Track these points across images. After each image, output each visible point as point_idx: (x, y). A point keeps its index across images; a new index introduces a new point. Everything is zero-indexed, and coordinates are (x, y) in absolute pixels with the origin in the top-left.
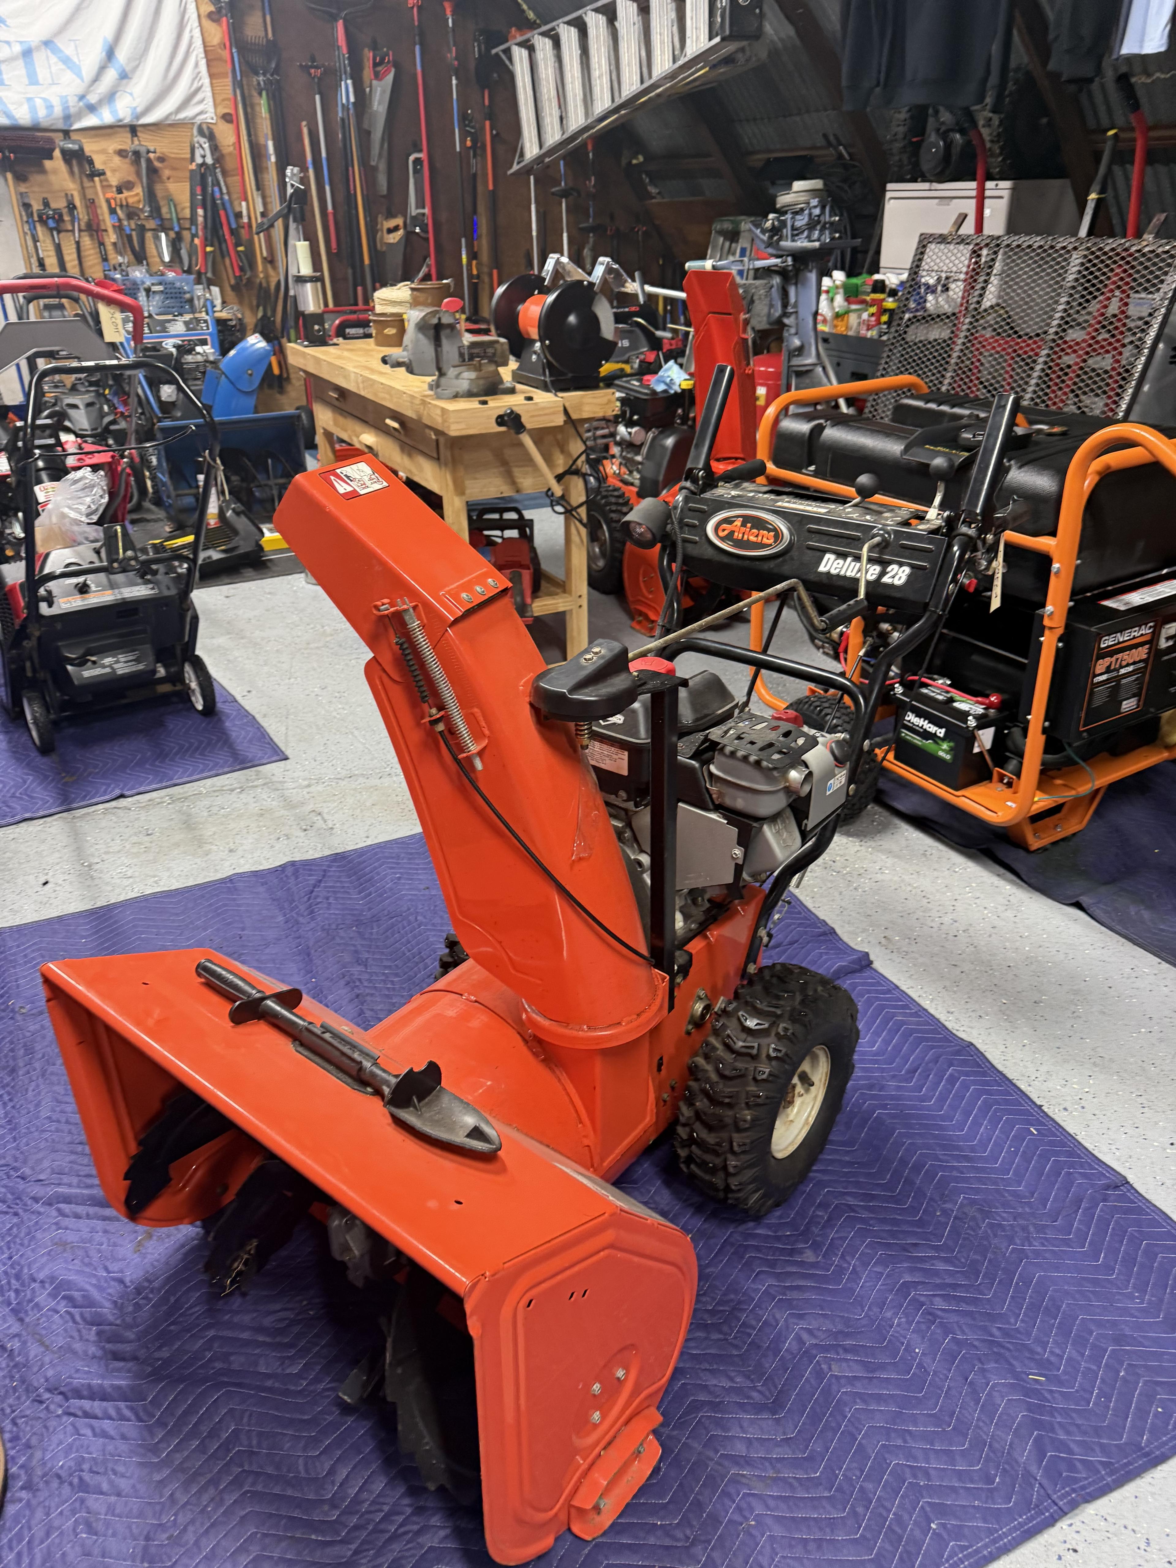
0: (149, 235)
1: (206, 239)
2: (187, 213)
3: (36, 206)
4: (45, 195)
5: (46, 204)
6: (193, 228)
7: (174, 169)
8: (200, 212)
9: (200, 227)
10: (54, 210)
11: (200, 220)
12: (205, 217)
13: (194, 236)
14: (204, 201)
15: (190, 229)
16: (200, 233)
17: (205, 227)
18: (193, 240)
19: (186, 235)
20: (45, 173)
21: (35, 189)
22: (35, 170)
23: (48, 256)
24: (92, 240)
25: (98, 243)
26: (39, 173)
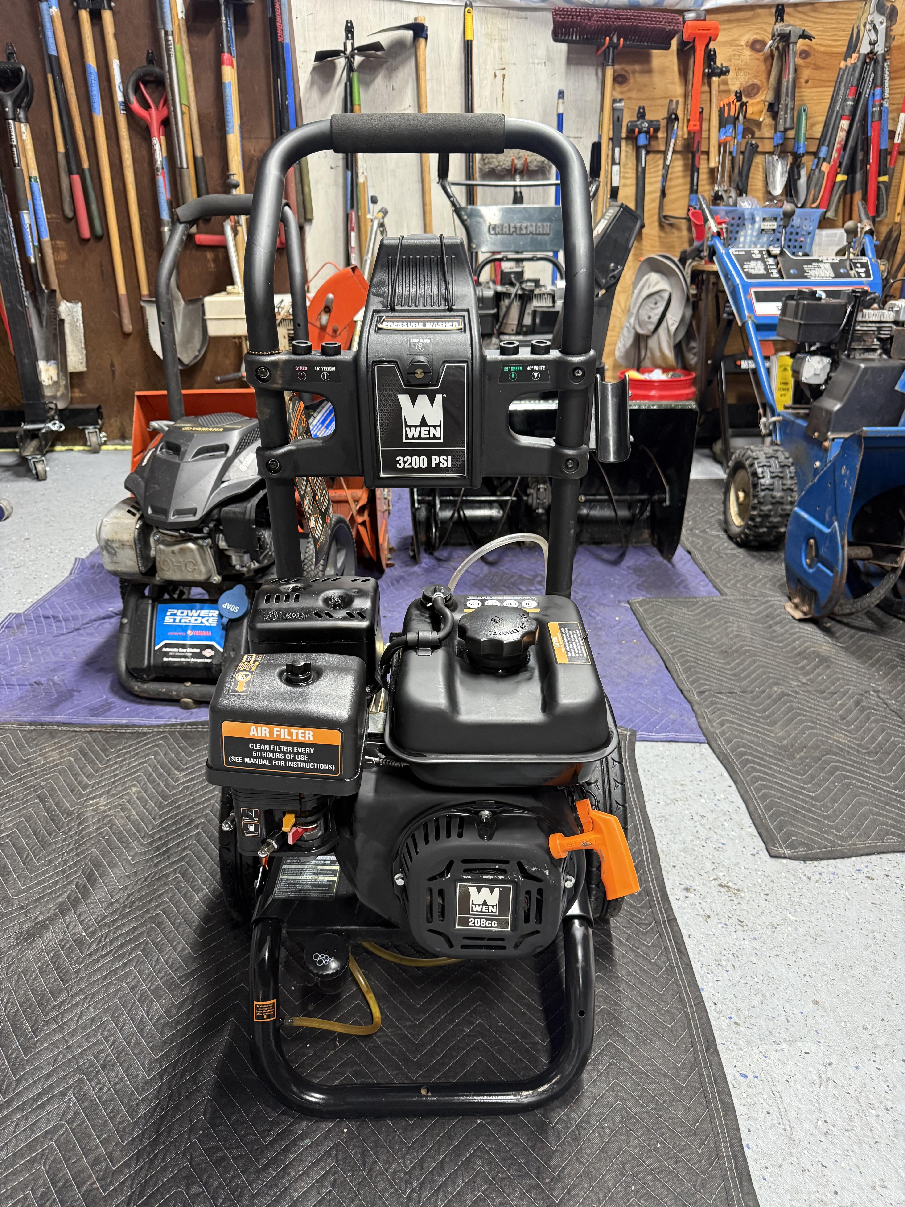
0: (759, 160)
1: (839, 164)
2: (818, 131)
3: (628, 118)
4: (642, 103)
5: (641, 115)
6: (825, 149)
7: (817, 68)
8: (845, 124)
9: (836, 148)
10: (651, 122)
11: (840, 137)
12: (849, 133)
13: (823, 161)
14: (855, 107)
16: (835, 155)
17: (844, 147)
18: (819, 167)
19: (809, 160)
20: (650, 71)
21: (633, 95)
22: (637, 67)
23: (625, 185)
24: (685, 165)
25: (692, 169)
26: (642, 72)
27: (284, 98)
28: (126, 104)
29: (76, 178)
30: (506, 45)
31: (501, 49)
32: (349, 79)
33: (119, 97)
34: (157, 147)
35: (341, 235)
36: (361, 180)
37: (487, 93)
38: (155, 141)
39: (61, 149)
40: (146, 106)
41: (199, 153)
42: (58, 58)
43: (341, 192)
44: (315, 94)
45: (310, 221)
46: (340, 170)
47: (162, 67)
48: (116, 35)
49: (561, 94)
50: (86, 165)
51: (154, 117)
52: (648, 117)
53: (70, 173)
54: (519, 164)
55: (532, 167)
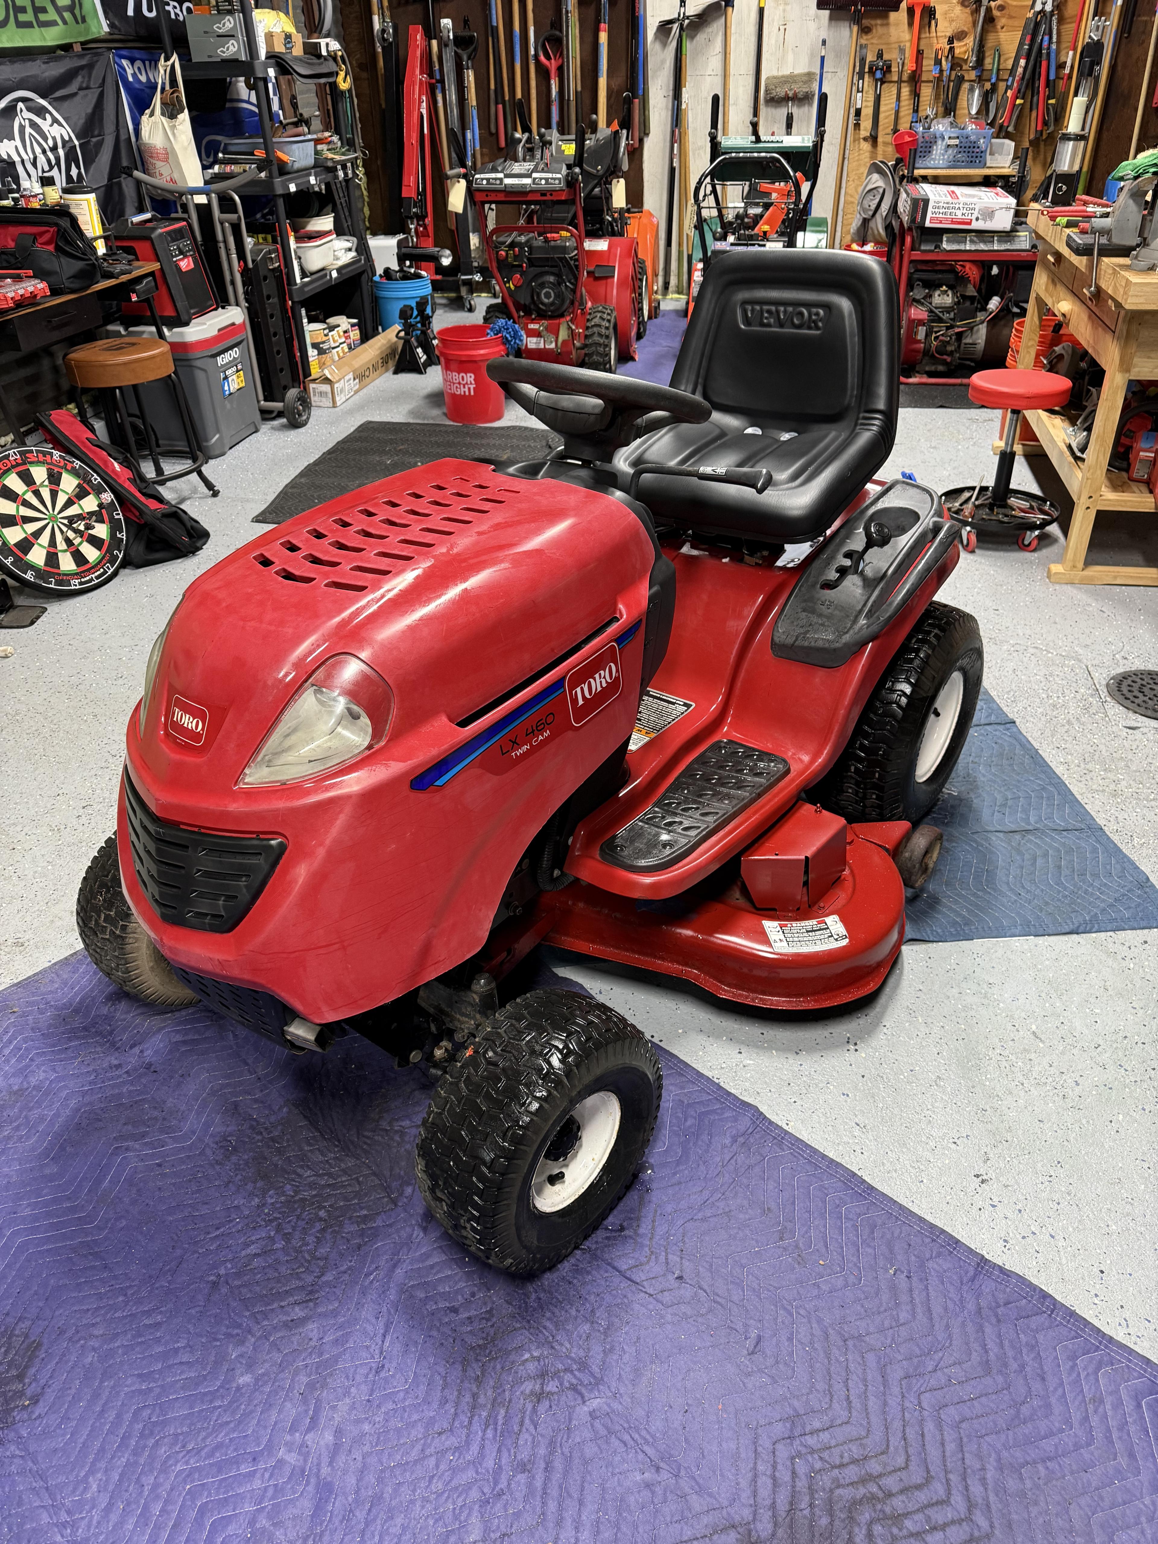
0: (966, 86)
1: (1019, 91)
2: (1010, 64)
3: (870, 57)
4: (881, 47)
5: (880, 55)
6: (1011, 79)
7: (1011, 17)
8: (1022, 62)
9: (1017, 78)
10: (885, 61)
11: (1020, 70)
12: (1025, 68)
13: (1008, 88)
14: (1030, 50)
15: (1007, 80)
16: (1015, 84)
17: (1023, 78)
18: (1006, 92)
19: (1002, 86)
20: (888, 24)
21: (874, 41)
22: (879, 22)
23: (866, 107)
24: (911, 91)
25: (916, 94)
26: (882, 25)
27: (637, 53)
28: (536, 56)
29: (500, 106)
30: (788, 8)
31: (784, 11)
32: (680, 36)
33: (532, 52)
34: (553, 86)
35: (668, 144)
36: (684, 106)
37: (773, 42)
38: (552, 82)
39: (492, 86)
40: (548, 58)
41: (579, 89)
42: (497, 27)
43: (670, 113)
44: (658, 46)
45: (647, 134)
46: (671, 98)
47: (561, 31)
48: (533, 11)
49: (824, 42)
50: (507, 98)
51: (553, 65)
52: (885, 57)
53: (497, 103)
54: (791, 94)
55: (800, 96)
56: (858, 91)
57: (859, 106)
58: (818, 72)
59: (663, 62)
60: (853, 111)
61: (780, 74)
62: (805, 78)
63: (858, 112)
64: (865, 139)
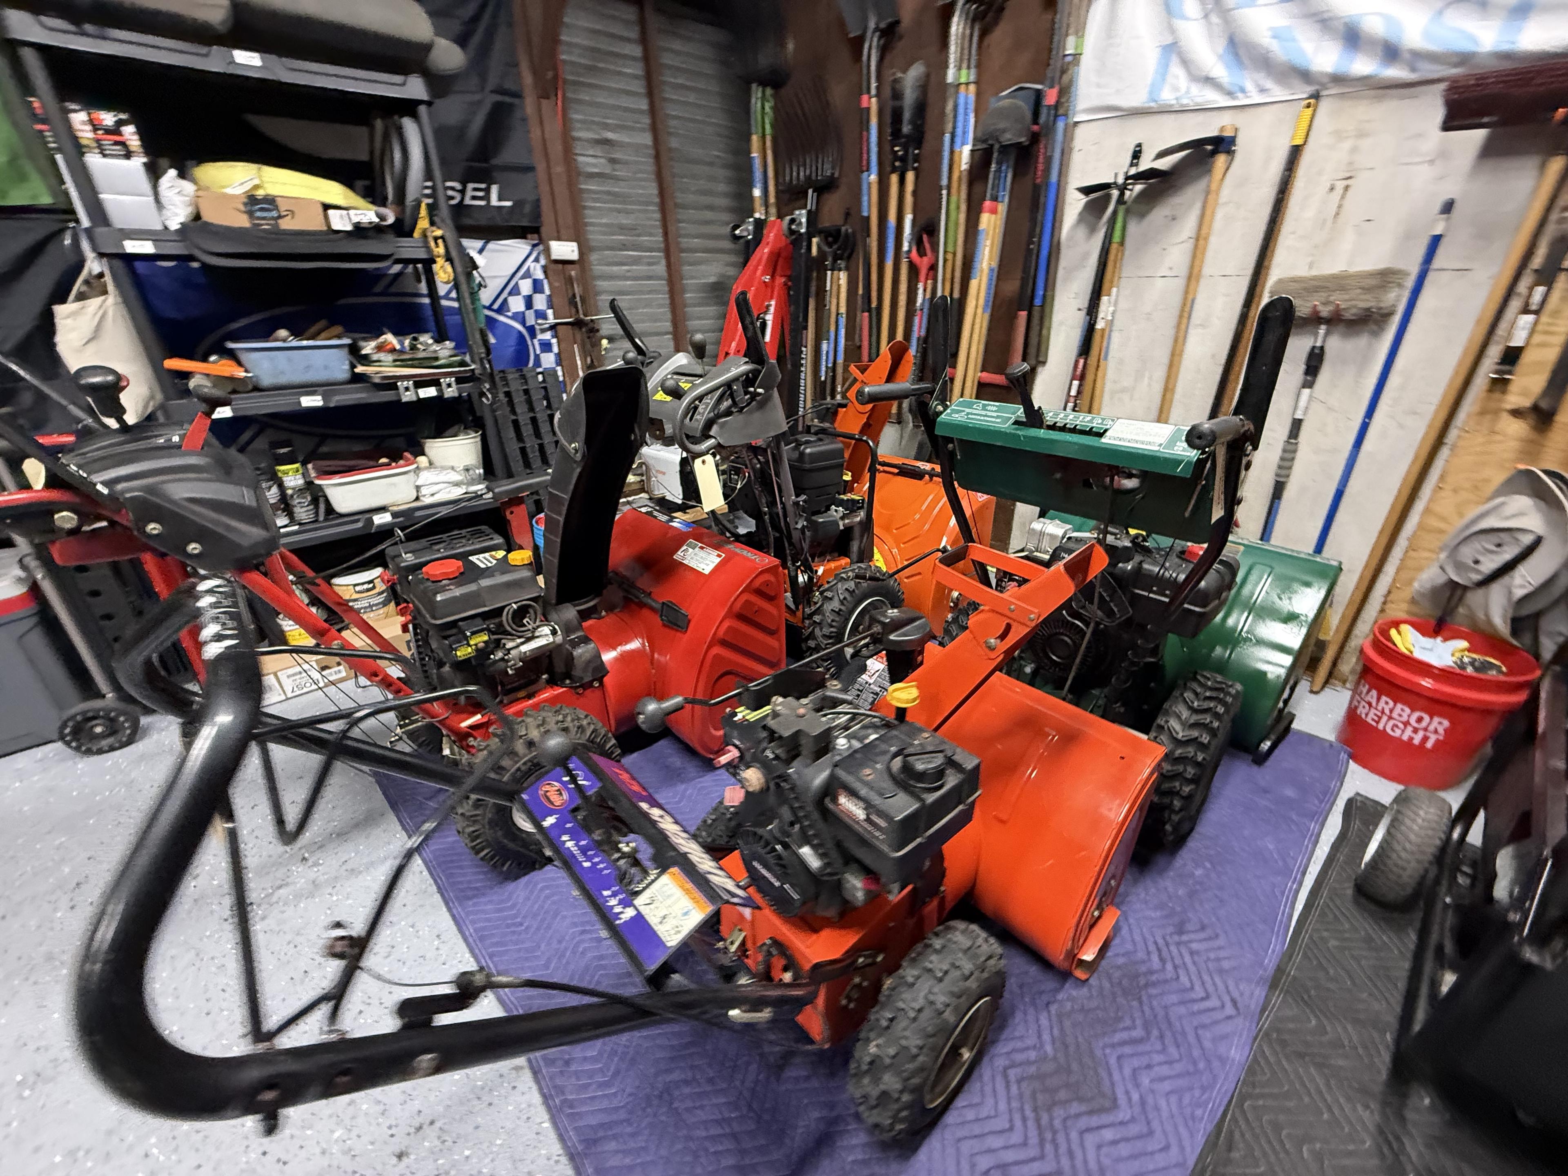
28: (909, 252)
29: (866, 314)
30: (1365, 143)
31: (1354, 150)
32: (1115, 213)
33: (905, 247)
34: (920, 292)
36: (1100, 325)
37: (1310, 213)
38: (920, 285)
39: (860, 292)
40: (921, 253)
41: (956, 295)
42: (868, 219)
44: (1082, 232)
45: (1044, 363)
49: (1449, 207)
50: (874, 304)
51: (924, 263)
53: (863, 310)
54: (1325, 311)
55: (1348, 315)
56: (1526, 311)
57: (1517, 341)
58: (1414, 270)
59: (1086, 256)
60: (1494, 352)
61: (1314, 272)
62: (1373, 282)
63: (1512, 356)
64: (1516, 413)
